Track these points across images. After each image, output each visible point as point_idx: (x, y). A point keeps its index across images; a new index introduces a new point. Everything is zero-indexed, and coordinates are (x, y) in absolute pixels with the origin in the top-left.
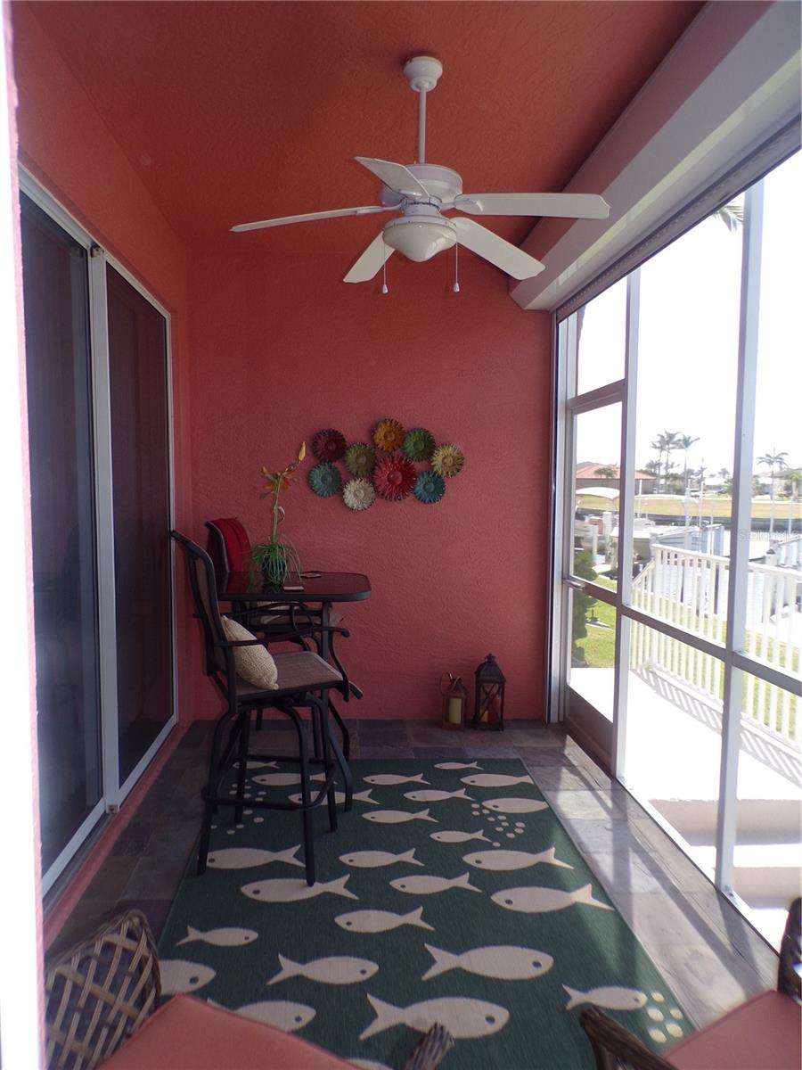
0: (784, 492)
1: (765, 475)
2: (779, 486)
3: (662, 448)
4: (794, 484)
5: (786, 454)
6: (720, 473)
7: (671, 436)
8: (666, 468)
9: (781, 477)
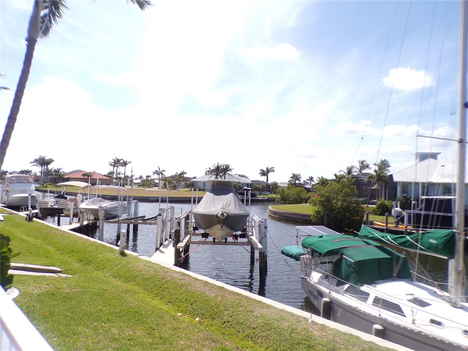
0: (164, 186)
1: (156, 179)
2: (162, 183)
3: (114, 166)
4: (167, 183)
5: (165, 171)
6: (139, 178)
7: (119, 161)
8: (117, 175)
9: (162, 180)
